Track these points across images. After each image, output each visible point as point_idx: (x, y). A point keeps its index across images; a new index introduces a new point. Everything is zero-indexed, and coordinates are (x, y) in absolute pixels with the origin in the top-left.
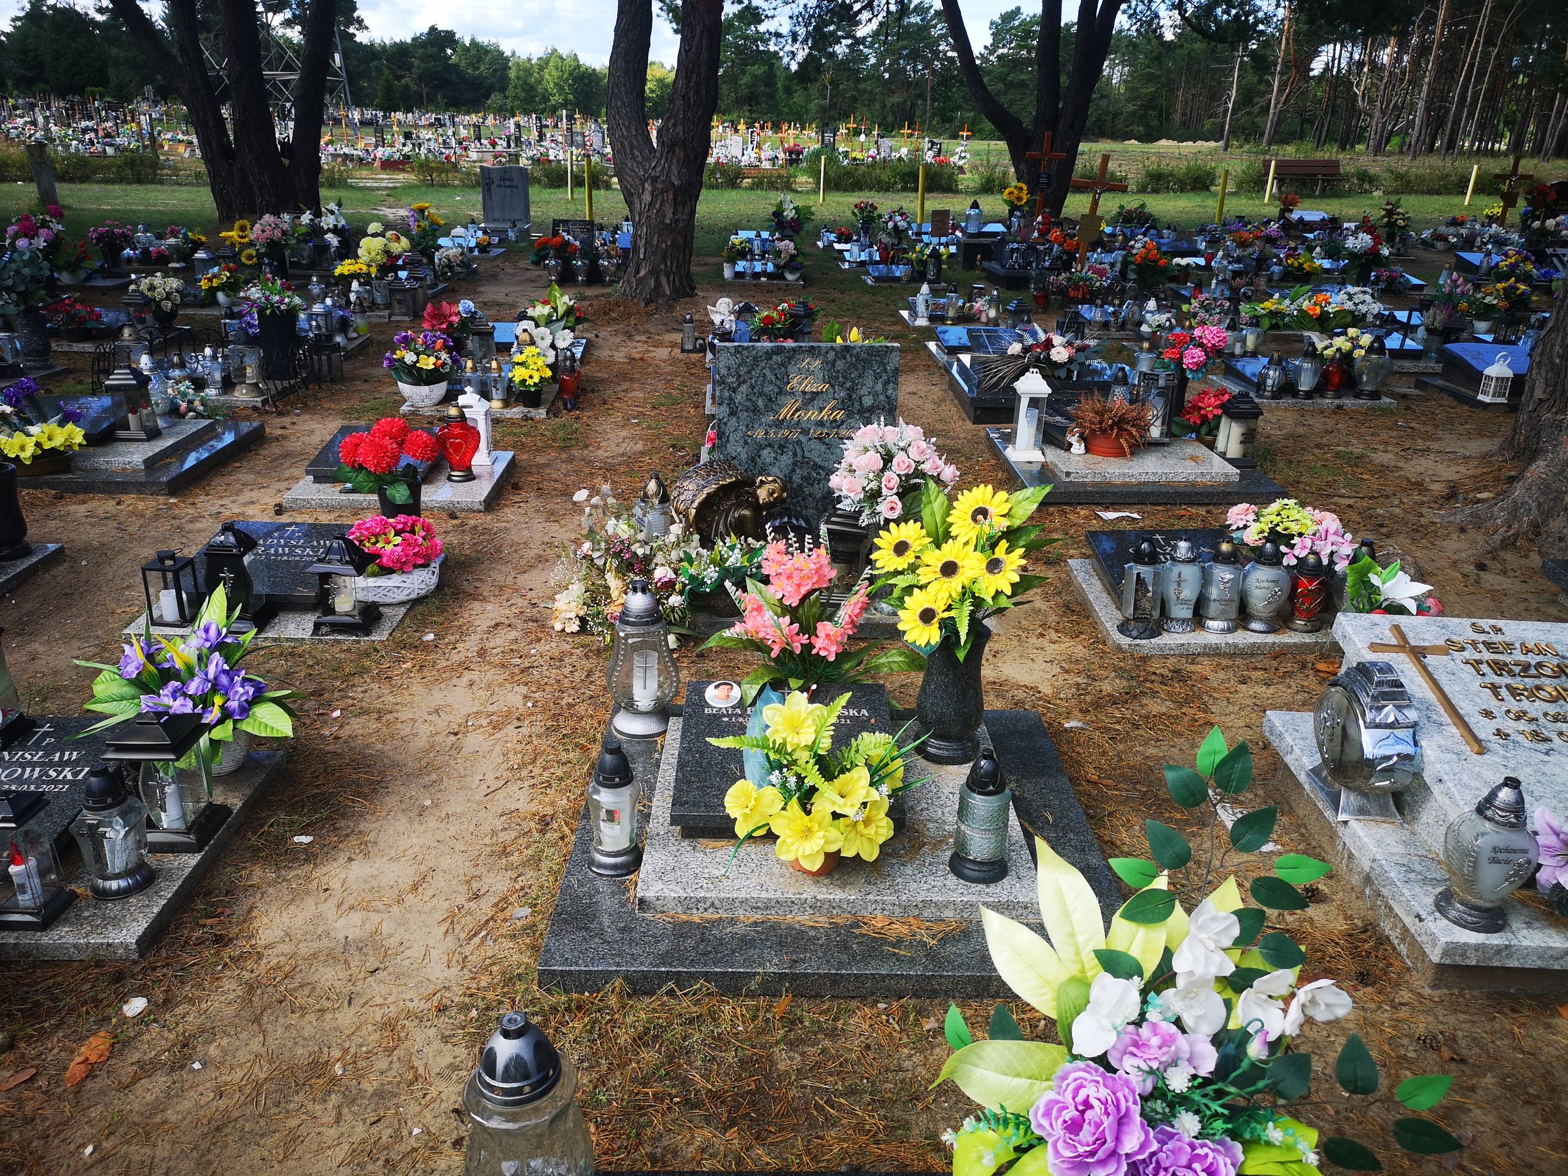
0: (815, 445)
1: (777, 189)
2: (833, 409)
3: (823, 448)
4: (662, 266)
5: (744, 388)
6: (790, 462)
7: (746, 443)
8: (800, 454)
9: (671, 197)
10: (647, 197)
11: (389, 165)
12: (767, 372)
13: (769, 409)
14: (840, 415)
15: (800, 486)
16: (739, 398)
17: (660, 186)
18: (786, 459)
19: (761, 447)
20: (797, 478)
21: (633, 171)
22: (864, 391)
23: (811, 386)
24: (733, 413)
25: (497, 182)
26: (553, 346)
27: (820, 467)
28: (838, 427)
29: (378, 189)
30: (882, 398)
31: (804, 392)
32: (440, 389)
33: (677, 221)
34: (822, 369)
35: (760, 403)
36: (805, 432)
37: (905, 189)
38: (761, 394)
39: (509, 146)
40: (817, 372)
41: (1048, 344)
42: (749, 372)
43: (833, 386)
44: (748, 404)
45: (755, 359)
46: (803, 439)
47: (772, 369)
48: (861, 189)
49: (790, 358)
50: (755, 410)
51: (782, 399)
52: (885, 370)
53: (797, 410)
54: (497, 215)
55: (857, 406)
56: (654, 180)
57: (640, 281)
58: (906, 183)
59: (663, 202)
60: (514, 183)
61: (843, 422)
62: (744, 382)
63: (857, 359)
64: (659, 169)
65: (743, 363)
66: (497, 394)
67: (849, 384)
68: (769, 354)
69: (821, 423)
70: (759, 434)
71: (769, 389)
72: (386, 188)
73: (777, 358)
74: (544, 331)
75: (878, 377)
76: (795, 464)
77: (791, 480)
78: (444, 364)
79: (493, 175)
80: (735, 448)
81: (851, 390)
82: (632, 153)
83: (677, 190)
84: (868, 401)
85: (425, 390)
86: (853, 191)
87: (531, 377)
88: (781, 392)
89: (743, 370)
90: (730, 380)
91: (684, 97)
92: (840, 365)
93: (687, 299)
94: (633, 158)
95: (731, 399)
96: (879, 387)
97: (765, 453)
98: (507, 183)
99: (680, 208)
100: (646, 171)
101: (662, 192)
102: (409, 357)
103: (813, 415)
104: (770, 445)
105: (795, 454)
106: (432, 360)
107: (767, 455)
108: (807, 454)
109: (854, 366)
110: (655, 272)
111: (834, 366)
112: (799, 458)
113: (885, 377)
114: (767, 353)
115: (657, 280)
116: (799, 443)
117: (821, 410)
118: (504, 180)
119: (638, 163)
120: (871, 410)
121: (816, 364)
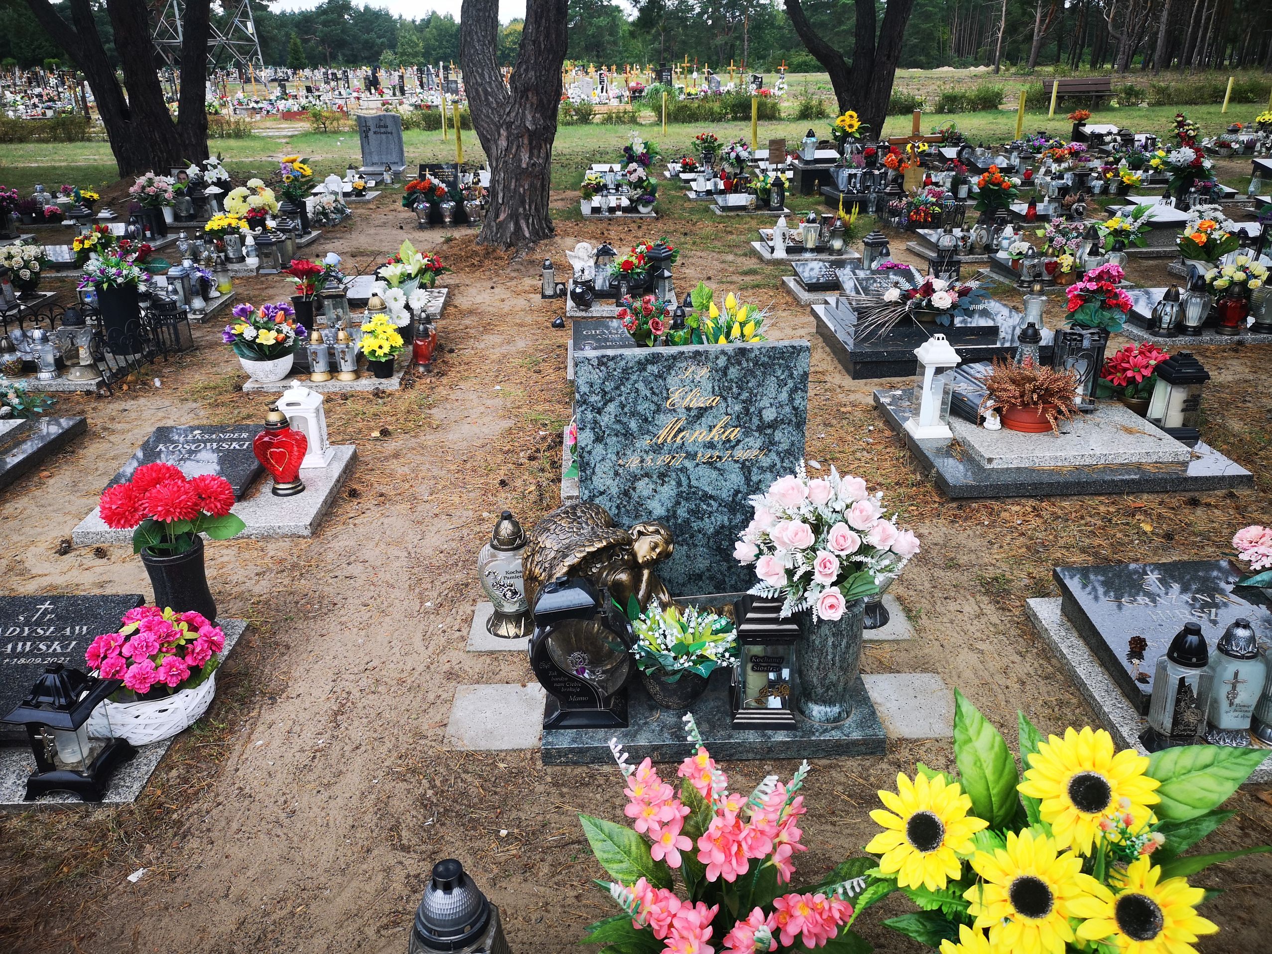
0: (704, 471)
1: (624, 123)
2: (725, 427)
3: (714, 474)
4: (521, 210)
5: (612, 408)
6: (673, 493)
7: (617, 474)
8: (685, 482)
9: (526, 141)
10: (503, 143)
11: (288, 115)
12: (640, 386)
13: (643, 432)
14: (735, 434)
15: (687, 522)
16: (605, 420)
17: (515, 131)
18: (668, 491)
19: (635, 478)
20: (682, 512)
21: (488, 117)
22: (765, 402)
23: (698, 401)
24: (598, 439)
25: (373, 129)
26: (407, 307)
27: (711, 497)
28: (733, 447)
29: (279, 137)
30: (788, 409)
31: (688, 409)
32: (287, 362)
33: (534, 165)
34: (712, 378)
35: (633, 425)
36: (691, 456)
37: (735, 119)
38: (633, 414)
39: (394, 95)
40: (704, 382)
41: (928, 289)
42: (617, 388)
43: (725, 399)
44: (618, 427)
45: (625, 370)
46: (689, 464)
47: (647, 383)
48: (697, 120)
49: (670, 368)
50: (628, 435)
51: (661, 419)
52: (791, 376)
53: (680, 431)
54: (375, 159)
55: (756, 421)
56: (509, 125)
57: (500, 226)
58: (736, 113)
59: (518, 147)
60: (389, 130)
61: (739, 442)
62: (611, 400)
63: (756, 364)
64: (513, 114)
65: (609, 377)
66: (347, 367)
67: (745, 395)
68: (642, 365)
69: (711, 445)
70: (633, 463)
71: (643, 407)
72: (285, 137)
73: (653, 369)
74: (397, 292)
75: (781, 384)
76: (679, 495)
77: (675, 516)
78: (287, 337)
79: (370, 123)
80: (603, 480)
81: (748, 402)
82: (487, 99)
83: (532, 135)
84: (769, 415)
85: (268, 365)
86: (690, 122)
87: (381, 347)
88: (658, 410)
89: (609, 386)
90: (593, 399)
91: (534, 42)
92: (733, 372)
93: (546, 241)
94: (489, 104)
95: (595, 422)
96: (784, 396)
97: (641, 485)
98: (383, 130)
99: (536, 152)
100: (501, 117)
101: (518, 137)
102: (249, 332)
103: (699, 435)
104: (647, 475)
105: (679, 484)
106: (273, 334)
107: (644, 487)
108: (694, 483)
109: (752, 373)
110: (514, 216)
111: (725, 374)
112: (684, 488)
113: (791, 383)
114: (639, 363)
115: (517, 224)
116: (684, 470)
117: (711, 428)
118: (380, 127)
119: (493, 109)
120: (774, 425)
121: (703, 373)
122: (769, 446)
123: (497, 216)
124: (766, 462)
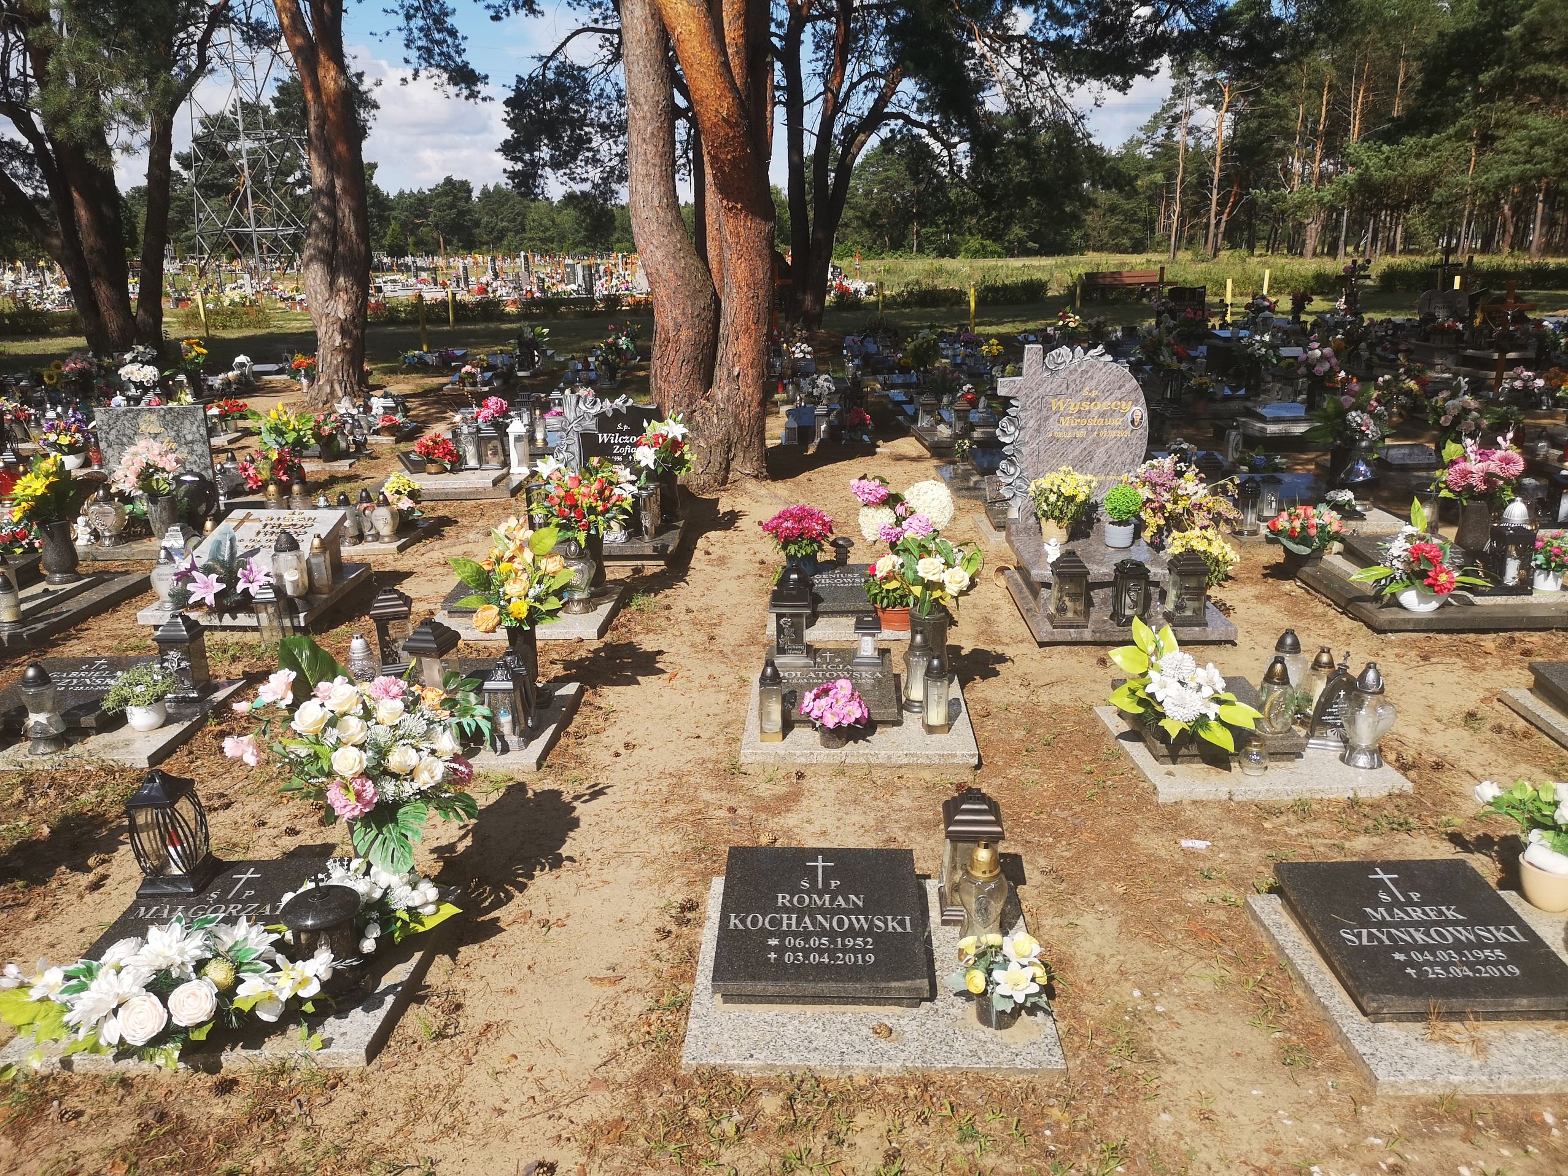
2: (169, 443)
4: (335, 377)
5: (113, 432)
12: (126, 422)
13: (130, 444)
14: (174, 446)
16: (111, 437)
22: (187, 432)
23: (154, 430)
24: (109, 446)
28: (175, 452)
30: (198, 435)
31: (150, 434)
34: (159, 420)
35: (125, 440)
38: (124, 435)
40: (155, 422)
42: (115, 423)
43: (167, 430)
44: (118, 441)
45: (117, 415)
47: (129, 421)
49: (138, 415)
50: (123, 444)
51: (138, 438)
52: (197, 420)
55: (184, 440)
57: (320, 388)
61: (177, 450)
62: (113, 429)
63: (179, 414)
65: (110, 418)
67: (176, 428)
68: (126, 413)
71: (128, 432)
73: (130, 415)
75: (192, 423)
80: (114, 466)
81: (179, 431)
84: (189, 437)
88: (136, 434)
89: (111, 422)
90: (104, 427)
92: (168, 417)
95: (107, 438)
96: (194, 429)
109: (178, 418)
110: (330, 381)
111: (165, 418)
113: (197, 424)
115: (332, 387)
117: (163, 443)
120: (192, 442)
121: (154, 417)
122: (191, 452)
124: (191, 459)
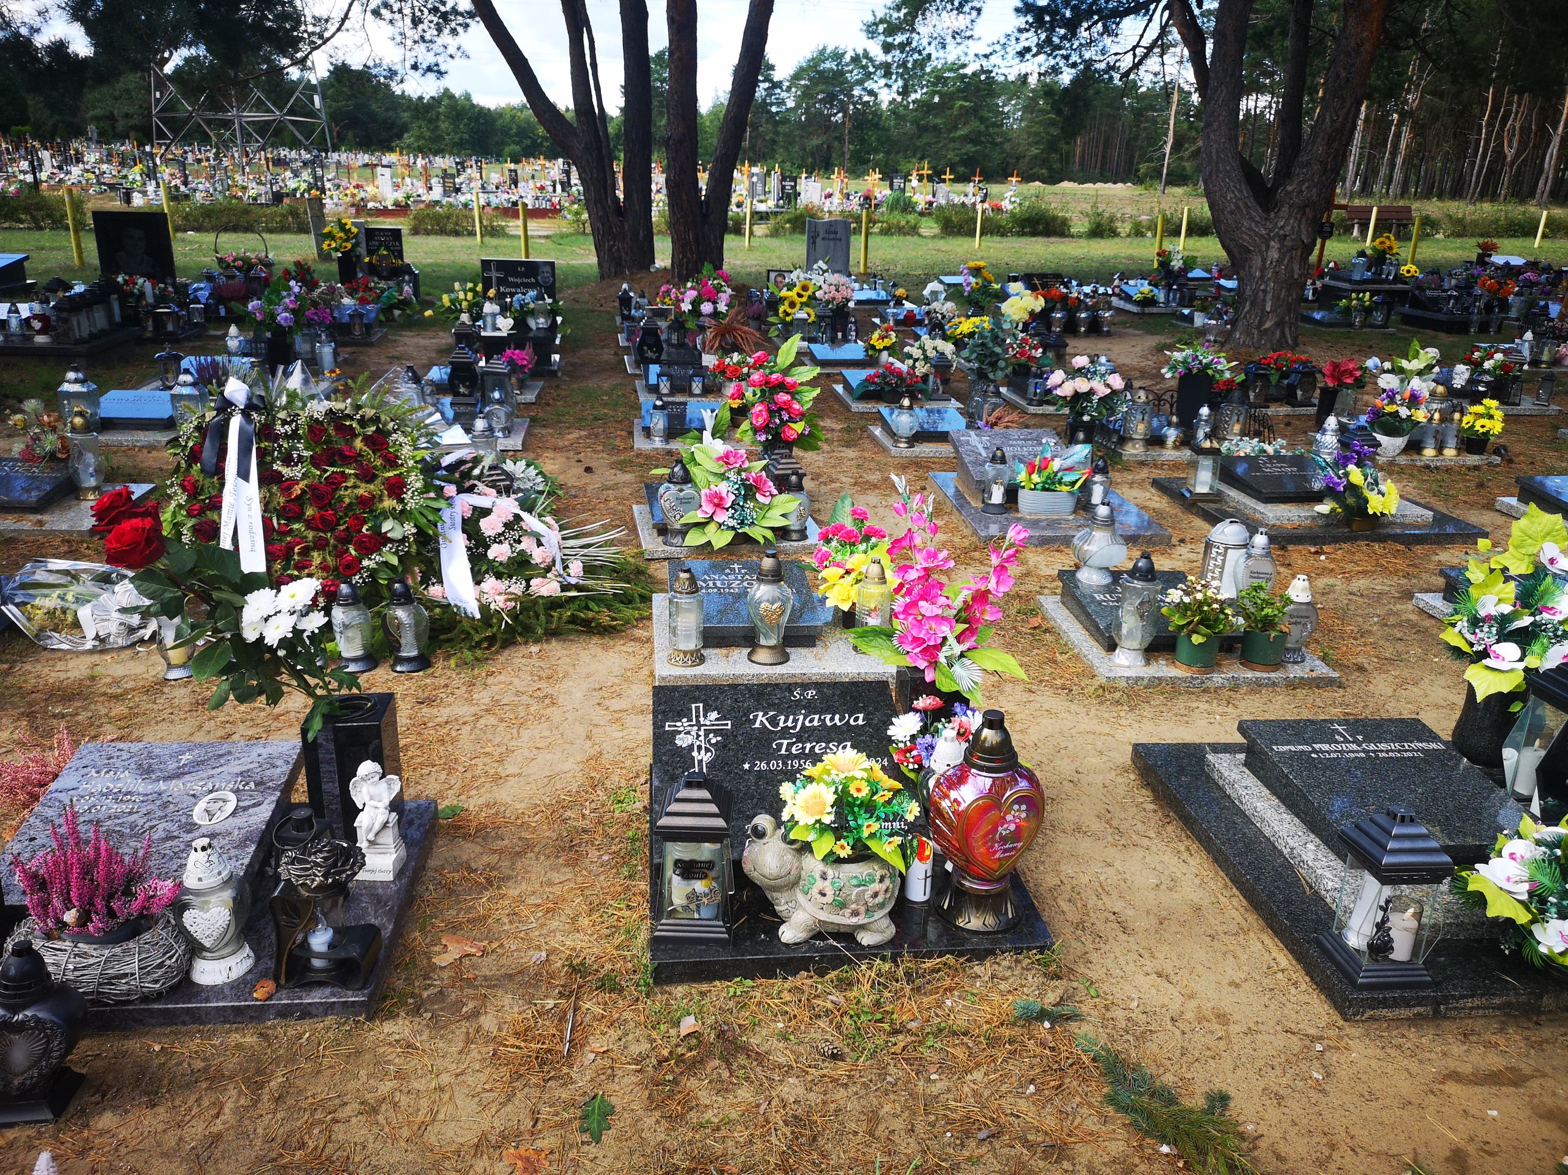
4: (1287, 319)
10: (1274, 254)
17: (1288, 243)
25: (822, 235)
56: (1282, 238)
57: (1266, 332)
59: (1291, 258)
64: (1287, 228)
79: (823, 227)
100: (1270, 230)
101: (1291, 250)
110: (1280, 324)
115: (1283, 333)
119: (1257, 223)
123: (1261, 323)
